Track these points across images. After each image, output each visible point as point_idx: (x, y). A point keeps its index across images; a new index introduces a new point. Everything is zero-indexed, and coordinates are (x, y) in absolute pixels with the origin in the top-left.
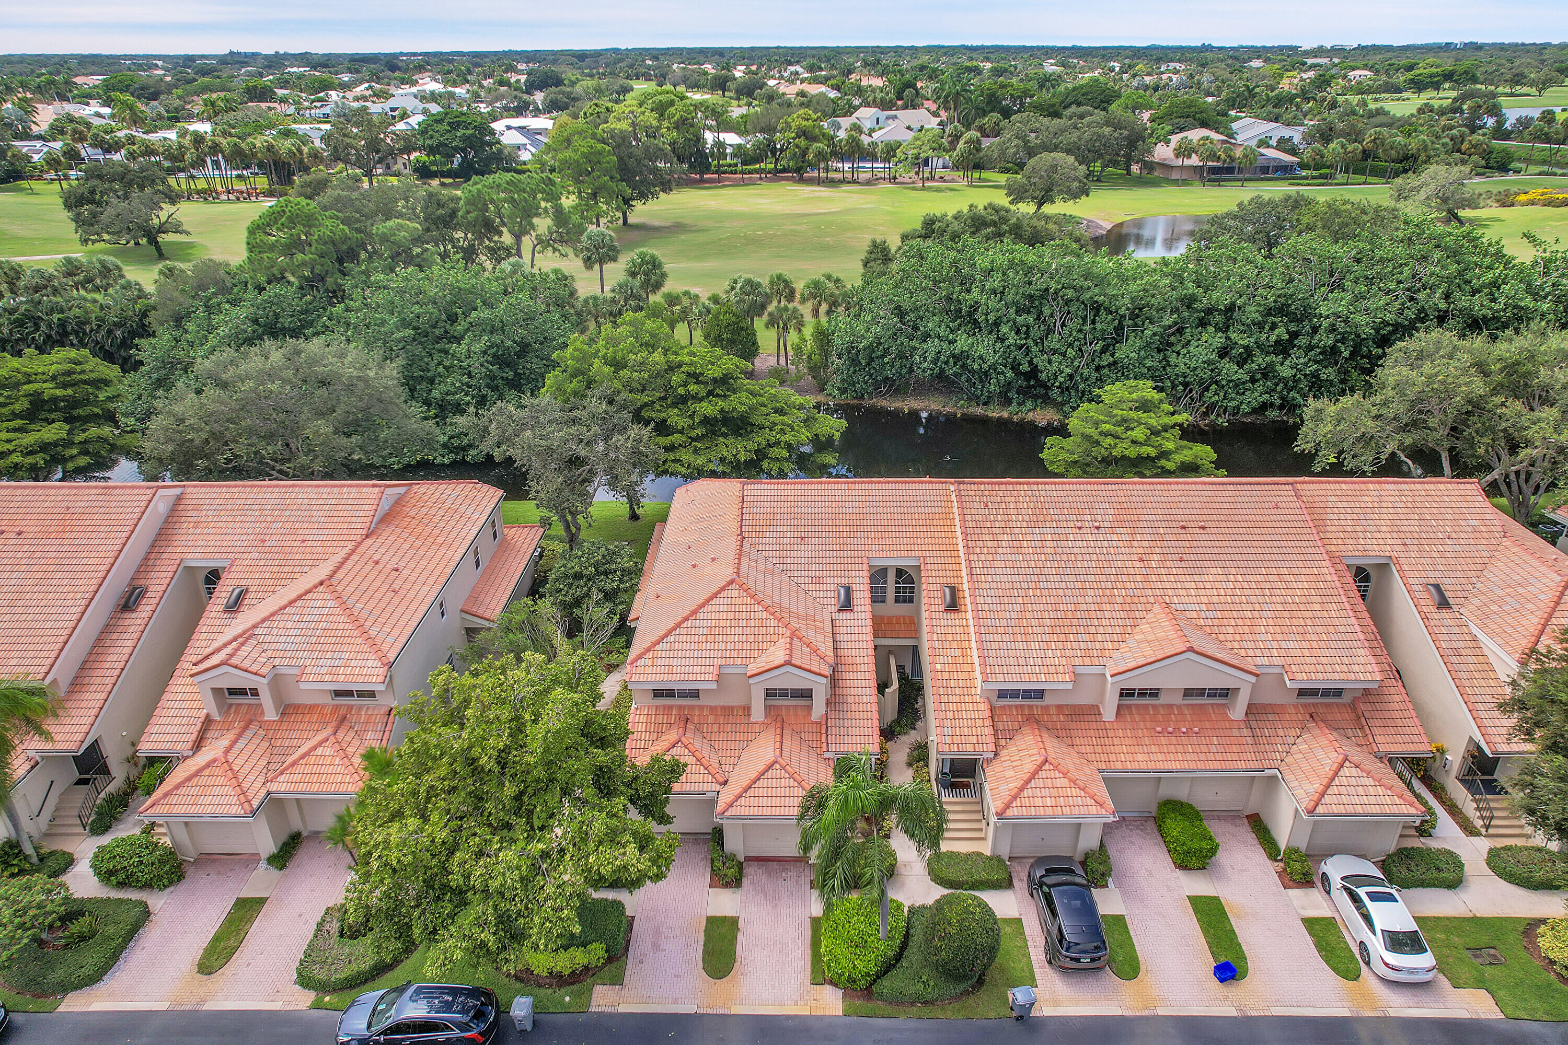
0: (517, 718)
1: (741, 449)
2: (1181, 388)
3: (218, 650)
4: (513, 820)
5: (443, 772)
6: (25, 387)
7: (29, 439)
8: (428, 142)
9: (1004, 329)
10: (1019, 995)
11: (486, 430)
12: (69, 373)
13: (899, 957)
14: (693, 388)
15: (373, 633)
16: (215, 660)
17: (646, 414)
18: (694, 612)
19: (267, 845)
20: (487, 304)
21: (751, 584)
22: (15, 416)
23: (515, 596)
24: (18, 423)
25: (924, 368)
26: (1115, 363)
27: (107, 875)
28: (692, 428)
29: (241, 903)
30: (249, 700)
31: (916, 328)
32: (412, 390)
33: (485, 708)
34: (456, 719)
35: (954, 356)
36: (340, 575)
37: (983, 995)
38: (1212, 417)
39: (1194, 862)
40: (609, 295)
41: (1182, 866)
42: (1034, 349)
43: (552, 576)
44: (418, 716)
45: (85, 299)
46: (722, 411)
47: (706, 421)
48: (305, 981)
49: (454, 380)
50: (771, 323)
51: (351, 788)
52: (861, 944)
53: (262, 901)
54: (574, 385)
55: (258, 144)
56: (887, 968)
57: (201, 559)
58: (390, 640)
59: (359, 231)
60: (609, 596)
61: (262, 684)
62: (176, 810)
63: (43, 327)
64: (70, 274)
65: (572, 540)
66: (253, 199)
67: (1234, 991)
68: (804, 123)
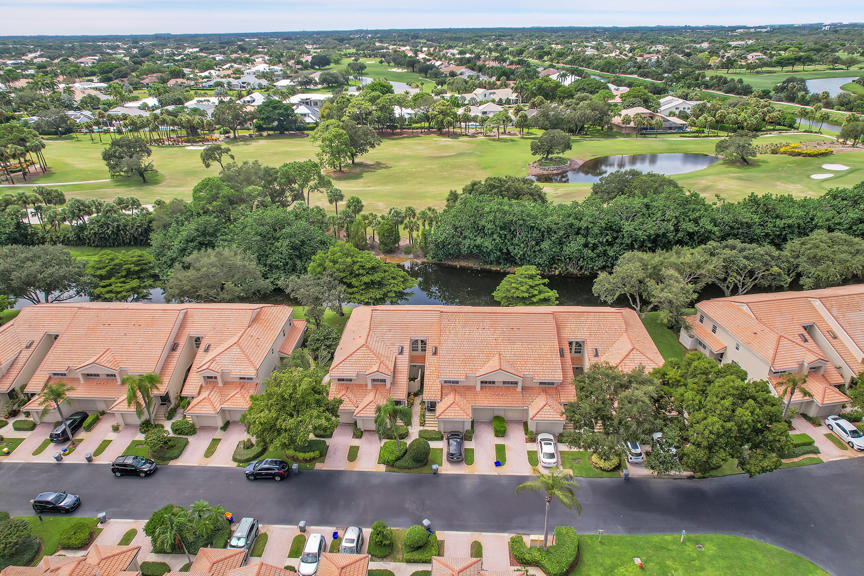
0: (295, 385)
1: (378, 294)
2: (568, 260)
3: (204, 365)
4: (293, 412)
5: (274, 399)
6: (125, 266)
7: (128, 286)
8: (262, 116)
9: (495, 236)
10: (434, 467)
11: (288, 286)
12: (139, 261)
13: (402, 456)
14: (361, 271)
15: (252, 360)
16: (204, 367)
17: (344, 280)
18: (351, 355)
19: (221, 424)
20: (289, 225)
21: (370, 346)
22: (122, 277)
23: (296, 348)
24: (123, 279)
25: (464, 250)
26: (541, 250)
27: (175, 431)
28: (361, 285)
29: (214, 440)
30: (213, 380)
31: (461, 234)
32: (260, 260)
33: (286, 382)
34: (278, 385)
35: (476, 246)
36: (241, 341)
37: (426, 467)
38: (583, 271)
39: (499, 435)
40: (339, 216)
41: (496, 436)
42: (508, 243)
43: (309, 340)
44: (268, 384)
45: (126, 215)
46: (371, 280)
47: (365, 283)
48: (235, 460)
49: (276, 256)
50: (406, 227)
51: (246, 407)
52: (392, 453)
53: (220, 440)
54: (319, 270)
55: (184, 120)
56: (398, 459)
57: (195, 334)
58: (257, 362)
59: (237, 191)
60: (329, 347)
61: (218, 375)
62: (195, 412)
63: (111, 228)
64: (119, 204)
65: (318, 325)
66: (180, 144)
67: (499, 469)
68: (442, 107)
